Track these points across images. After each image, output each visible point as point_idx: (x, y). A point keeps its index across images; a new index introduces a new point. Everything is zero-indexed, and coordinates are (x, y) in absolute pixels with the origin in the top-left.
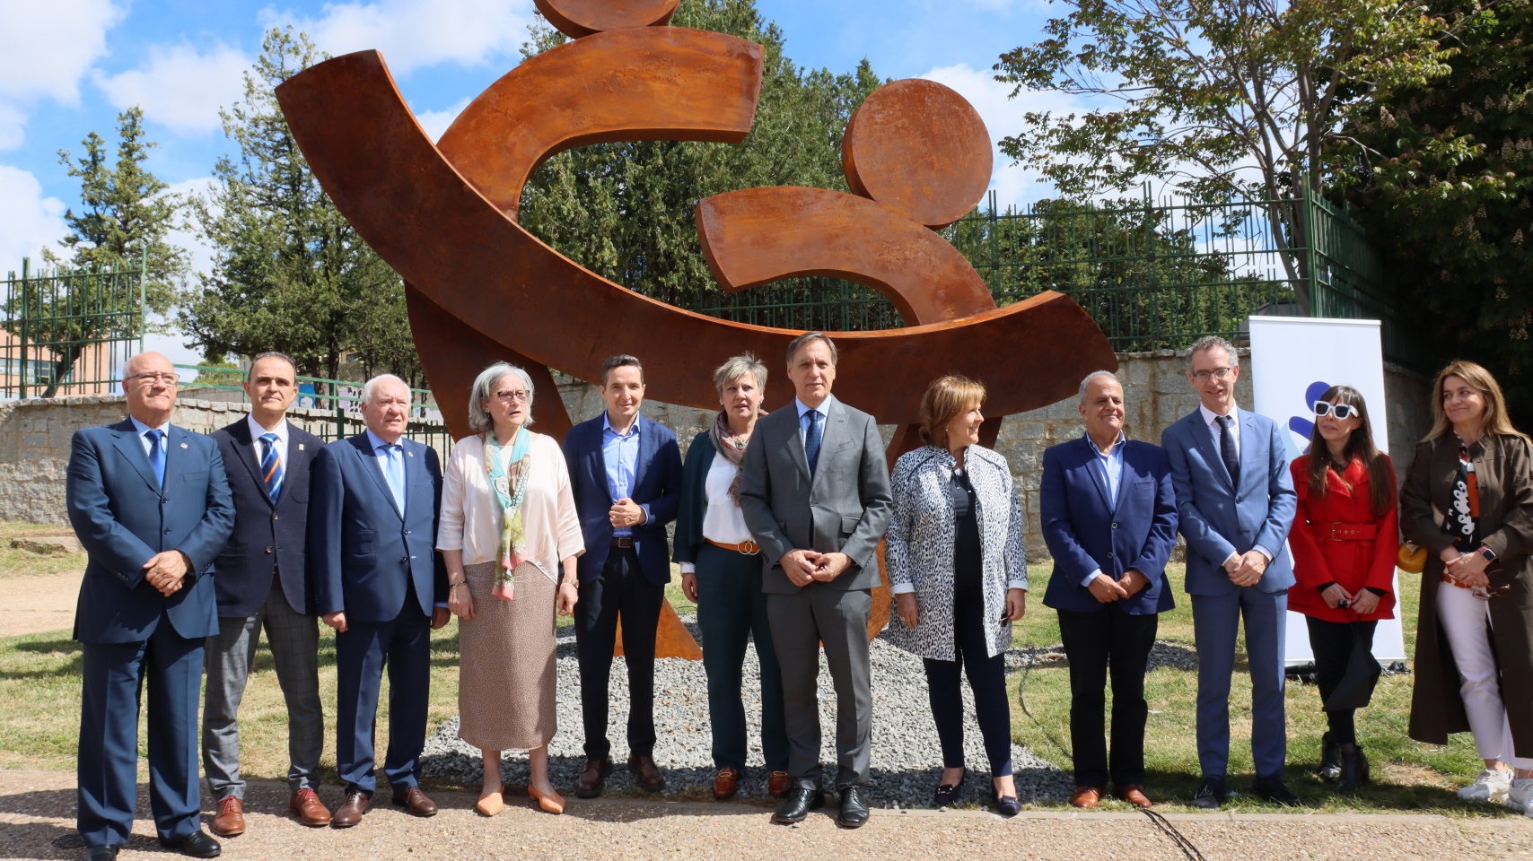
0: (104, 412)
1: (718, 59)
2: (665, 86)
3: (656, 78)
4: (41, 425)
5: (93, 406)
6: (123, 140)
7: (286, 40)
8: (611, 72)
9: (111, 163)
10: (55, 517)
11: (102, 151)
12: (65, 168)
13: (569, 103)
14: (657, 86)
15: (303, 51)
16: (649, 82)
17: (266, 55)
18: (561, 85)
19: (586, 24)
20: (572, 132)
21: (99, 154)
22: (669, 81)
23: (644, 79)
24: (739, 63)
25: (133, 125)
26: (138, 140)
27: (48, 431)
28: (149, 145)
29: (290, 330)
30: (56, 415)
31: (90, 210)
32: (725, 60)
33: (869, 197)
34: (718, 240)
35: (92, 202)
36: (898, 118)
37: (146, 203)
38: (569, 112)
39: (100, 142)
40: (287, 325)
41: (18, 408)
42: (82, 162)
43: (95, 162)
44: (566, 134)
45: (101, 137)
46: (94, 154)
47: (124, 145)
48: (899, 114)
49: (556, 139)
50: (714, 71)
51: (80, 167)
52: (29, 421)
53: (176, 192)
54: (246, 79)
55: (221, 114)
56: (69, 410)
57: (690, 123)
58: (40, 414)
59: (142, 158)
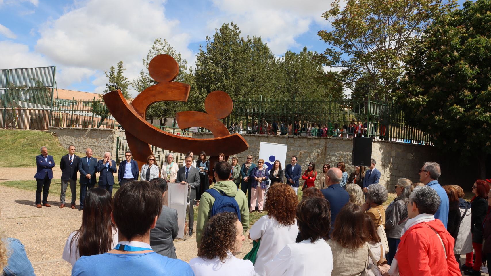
0: (107, 132)
1: (181, 87)
3: (169, 91)
4: (95, 134)
5: (105, 130)
6: (119, 68)
7: (160, 41)
9: (116, 74)
10: (96, 154)
11: (114, 70)
12: (106, 75)
13: (154, 96)
14: (169, 93)
15: (164, 44)
17: (154, 45)
18: (153, 92)
21: (113, 71)
22: (172, 92)
23: (167, 91)
24: (184, 88)
25: (121, 65)
26: (121, 69)
27: (96, 135)
28: (124, 69)
29: (152, 113)
30: (98, 132)
31: (111, 84)
32: (182, 88)
33: (206, 113)
35: (112, 82)
37: (123, 83)
38: (154, 97)
39: (114, 68)
40: (152, 112)
41: (91, 130)
42: (110, 73)
43: (112, 73)
45: (114, 67)
46: (112, 71)
47: (118, 70)
50: (180, 90)
51: (109, 75)
52: (93, 133)
53: (129, 80)
54: (150, 51)
55: (143, 60)
56: (100, 131)
58: (95, 131)
59: (122, 72)
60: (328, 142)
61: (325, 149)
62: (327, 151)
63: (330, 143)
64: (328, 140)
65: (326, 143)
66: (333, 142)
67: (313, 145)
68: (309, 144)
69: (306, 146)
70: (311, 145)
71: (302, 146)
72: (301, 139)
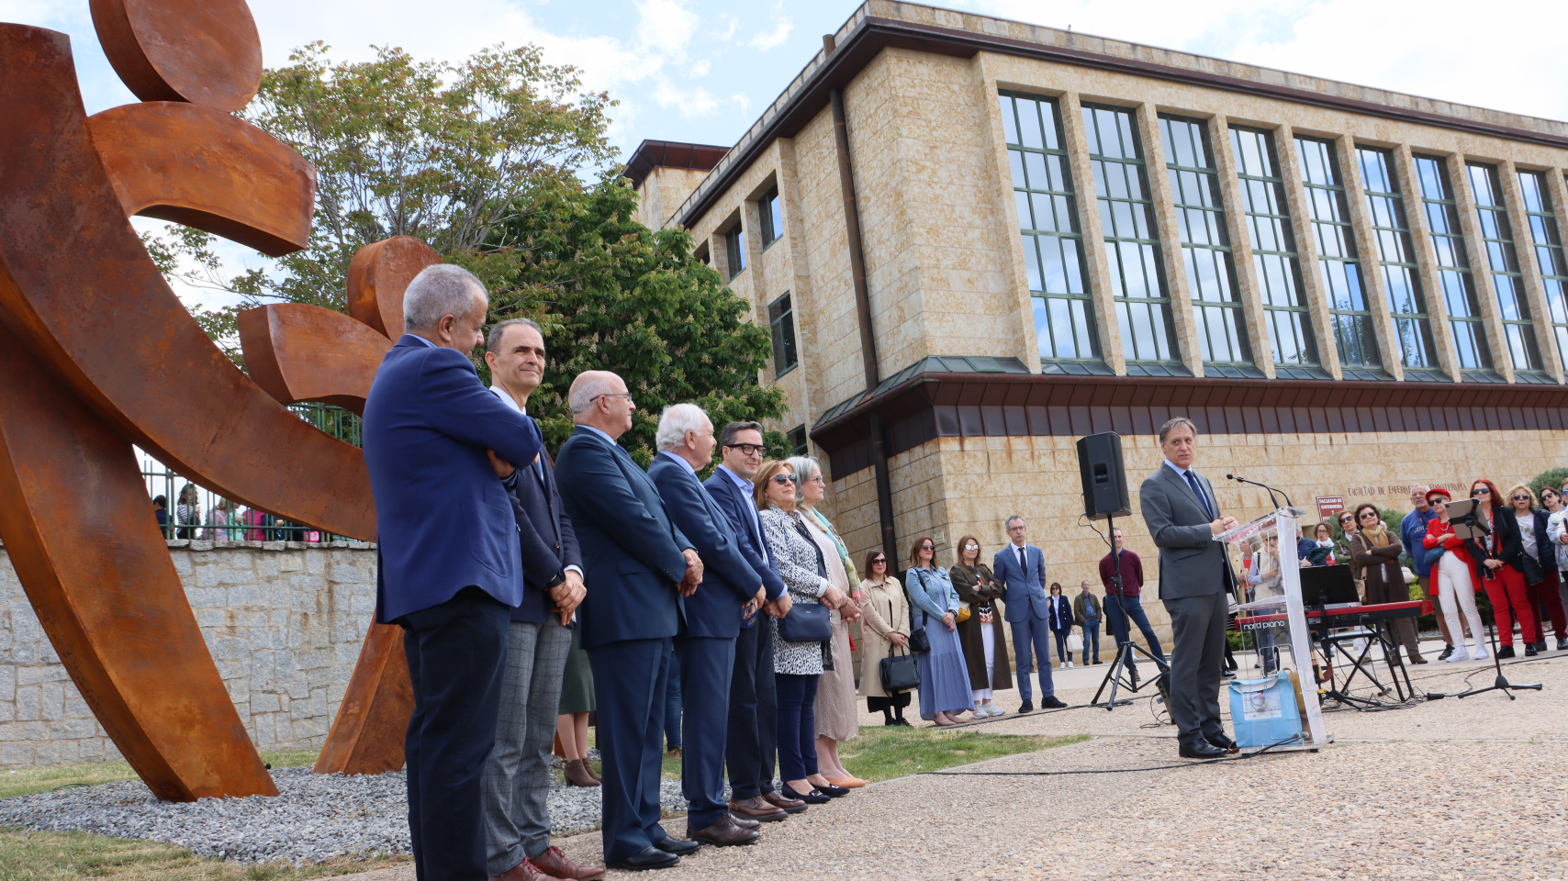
2: (242, 180)
3: (235, 169)
8: (198, 148)
13: (160, 167)
14: (235, 176)
16: (229, 170)
18: (153, 144)
19: (177, 89)
20: (164, 199)
22: (246, 176)
23: (225, 166)
32: (290, 172)
33: (387, 336)
34: (281, 349)
36: (404, 270)
38: (159, 176)
44: (158, 199)
48: (405, 266)
49: (148, 201)
50: (281, 180)
57: (261, 224)
60: (338, 563)
61: (330, 592)
62: (336, 595)
63: (344, 566)
64: (337, 555)
65: (328, 566)
66: (352, 564)
67: (277, 578)
68: (261, 574)
69: (248, 584)
70: (269, 580)
71: (234, 585)
72: (225, 554)
